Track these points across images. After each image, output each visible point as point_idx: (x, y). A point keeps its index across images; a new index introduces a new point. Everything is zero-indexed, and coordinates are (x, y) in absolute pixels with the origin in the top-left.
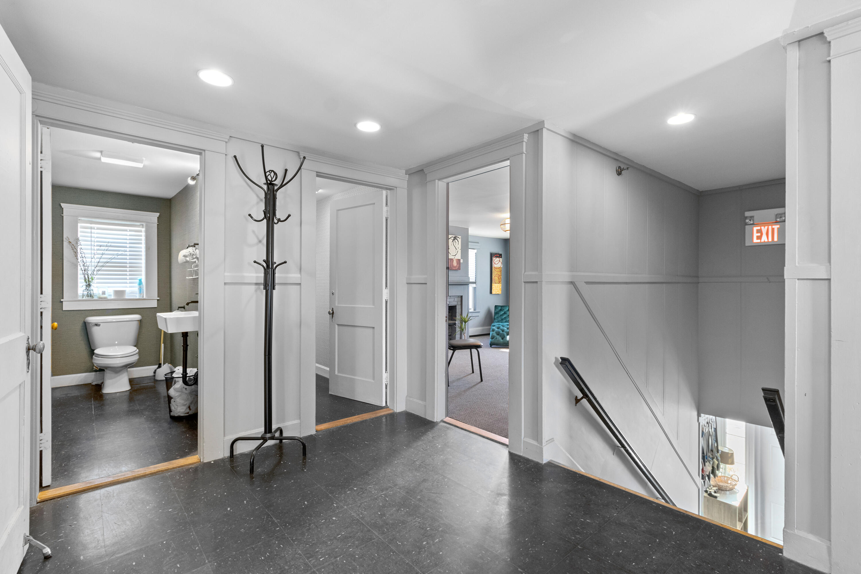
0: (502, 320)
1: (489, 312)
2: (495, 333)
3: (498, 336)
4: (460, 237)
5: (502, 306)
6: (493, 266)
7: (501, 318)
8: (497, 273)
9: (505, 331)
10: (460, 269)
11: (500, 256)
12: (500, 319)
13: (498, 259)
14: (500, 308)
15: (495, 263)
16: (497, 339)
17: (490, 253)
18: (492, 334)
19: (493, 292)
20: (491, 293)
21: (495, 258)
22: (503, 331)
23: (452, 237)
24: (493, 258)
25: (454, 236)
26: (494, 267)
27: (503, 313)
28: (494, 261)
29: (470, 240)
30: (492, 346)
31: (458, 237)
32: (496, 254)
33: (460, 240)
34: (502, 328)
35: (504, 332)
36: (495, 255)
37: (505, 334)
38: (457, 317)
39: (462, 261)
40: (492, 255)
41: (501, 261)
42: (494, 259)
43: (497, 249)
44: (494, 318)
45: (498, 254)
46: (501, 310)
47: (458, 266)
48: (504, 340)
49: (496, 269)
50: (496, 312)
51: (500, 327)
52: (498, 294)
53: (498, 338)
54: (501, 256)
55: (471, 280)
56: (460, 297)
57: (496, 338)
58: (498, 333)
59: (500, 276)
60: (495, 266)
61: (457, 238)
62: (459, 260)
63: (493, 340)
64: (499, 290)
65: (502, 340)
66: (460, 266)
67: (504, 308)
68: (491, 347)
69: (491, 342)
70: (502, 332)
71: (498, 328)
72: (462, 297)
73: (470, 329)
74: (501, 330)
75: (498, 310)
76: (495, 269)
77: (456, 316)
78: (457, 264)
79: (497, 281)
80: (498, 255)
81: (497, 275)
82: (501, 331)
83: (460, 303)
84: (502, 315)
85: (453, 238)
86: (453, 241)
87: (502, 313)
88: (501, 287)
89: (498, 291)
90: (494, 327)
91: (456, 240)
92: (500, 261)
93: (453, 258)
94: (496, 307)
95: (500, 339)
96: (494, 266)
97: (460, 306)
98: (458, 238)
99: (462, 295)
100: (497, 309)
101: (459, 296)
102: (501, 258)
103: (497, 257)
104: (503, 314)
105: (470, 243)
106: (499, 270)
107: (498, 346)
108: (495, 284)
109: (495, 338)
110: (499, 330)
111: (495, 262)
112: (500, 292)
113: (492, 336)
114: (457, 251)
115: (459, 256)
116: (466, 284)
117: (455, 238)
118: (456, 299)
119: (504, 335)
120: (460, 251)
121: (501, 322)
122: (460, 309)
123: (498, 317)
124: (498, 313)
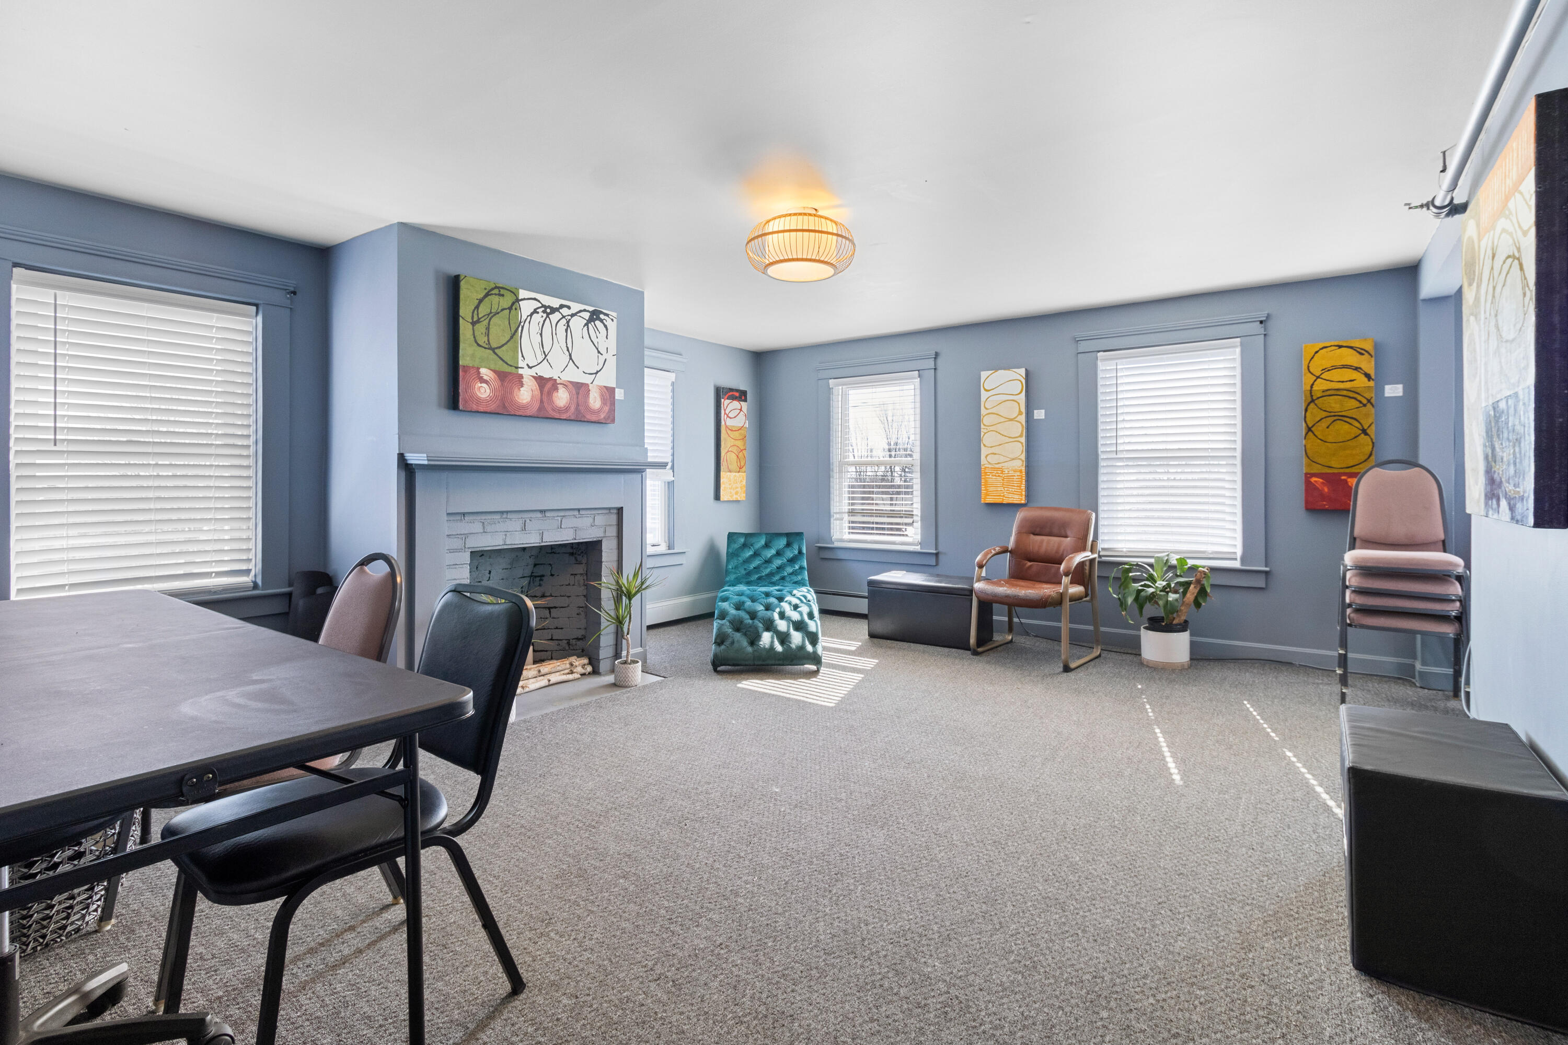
0: (749, 574)
1: (712, 552)
2: (728, 624)
3: (738, 636)
4: (614, 314)
5: (747, 535)
6: (723, 423)
7: (745, 569)
8: (732, 442)
9: (760, 614)
10: (613, 421)
11: (740, 397)
12: (743, 572)
13: (736, 404)
14: (742, 540)
15: (728, 416)
16: (736, 645)
17: (715, 386)
18: (719, 629)
19: (724, 496)
20: (717, 497)
21: (727, 401)
22: (753, 615)
23: (585, 310)
24: (722, 400)
25: (591, 309)
26: (726, 427)
27: (751, 553)
28: (725, 410)
29: (648, 341)
30: (719, 669)
31: (607, 315)
32: (731, 390)
33: (612, 326)
34: (750, 606)
35: (756, 622)
36: (726, 393)
37: (761, 625)
38: (604, 579)
39: (619, 394)
40: (720, 393)
41: (745, 409)
42: (725, 402)
43: (737, 378)
44: (726, 571)
45: (737, 391)
46: (745, 546)
47: (606, 409)
48: (755, 647)
49: (732, 430)
50: (730, 550)
51: (743, 603)
52: (738, 501)
53: (738, 641)
54: (746, 396)
55: (652, 457)
56: (615, 511)
57: (733, 643)
58: (738, 626)
59: (742, 450)
60: (729, 422)
61: (602, 316)
62: (611, 391)
63: (723, 647)
64: (739, 490)
65: (750, 649)
66: (612, 411)
67: (753, 540)
68: (715, 670)
69: (715, 656)
70: (750, 621)
71: (739, 607)
72: (620, 511)
73: (648, 607)
74: (748, 613)
75: (736, 546)
76: (729, 432)
77: (599, 577)
78: (604, 401)
79: (734, 466)
80: (737, 394)
81: (735, 449)
82: (747, 616)
83: (613, 532)
84: (747, 559)
85: (587, 315)
86: (587, 325)
87: (749, 553)
88: (744, 483)
89: (737, 493)
90: (725, 605)
91: (597, 322)
92: (741, 410)
93: (589, 382)
94: (731, 536)
95: (745, 643)
96: (726, 422)
97: (614, 543)
98: (606, 318)
99: (619, 506)
100: (735, 543)
101: (610, 509)
102: (745, 400)
103: (733, 398)
104: (751, 556)
105: (647, 352)
106: (740, 434)
107: (736, 668)
108: (729, 473)
109: (727, 643)
110: (742, 614)
111: (727, 412)
112: (742, 496)
113: (717, 636)
114: (602, 359)
115: (608, 378)
116: (637, 470)
117: (595, 316)
118: (600, 520)
119: (756, 628)
120: (612, 362)
121: (744, 580)
122: (615, 553)
123: (736, 567)
124: (738, 556)
